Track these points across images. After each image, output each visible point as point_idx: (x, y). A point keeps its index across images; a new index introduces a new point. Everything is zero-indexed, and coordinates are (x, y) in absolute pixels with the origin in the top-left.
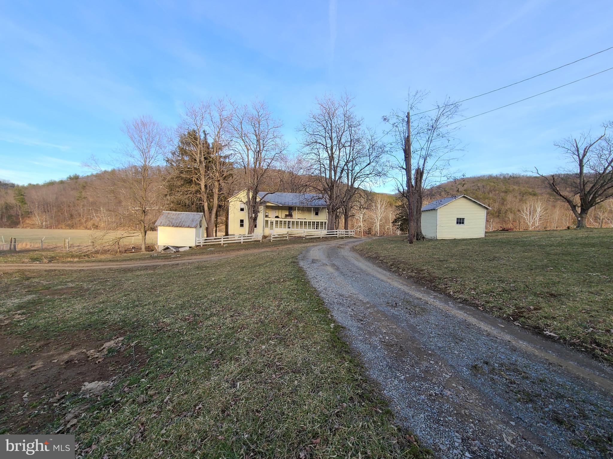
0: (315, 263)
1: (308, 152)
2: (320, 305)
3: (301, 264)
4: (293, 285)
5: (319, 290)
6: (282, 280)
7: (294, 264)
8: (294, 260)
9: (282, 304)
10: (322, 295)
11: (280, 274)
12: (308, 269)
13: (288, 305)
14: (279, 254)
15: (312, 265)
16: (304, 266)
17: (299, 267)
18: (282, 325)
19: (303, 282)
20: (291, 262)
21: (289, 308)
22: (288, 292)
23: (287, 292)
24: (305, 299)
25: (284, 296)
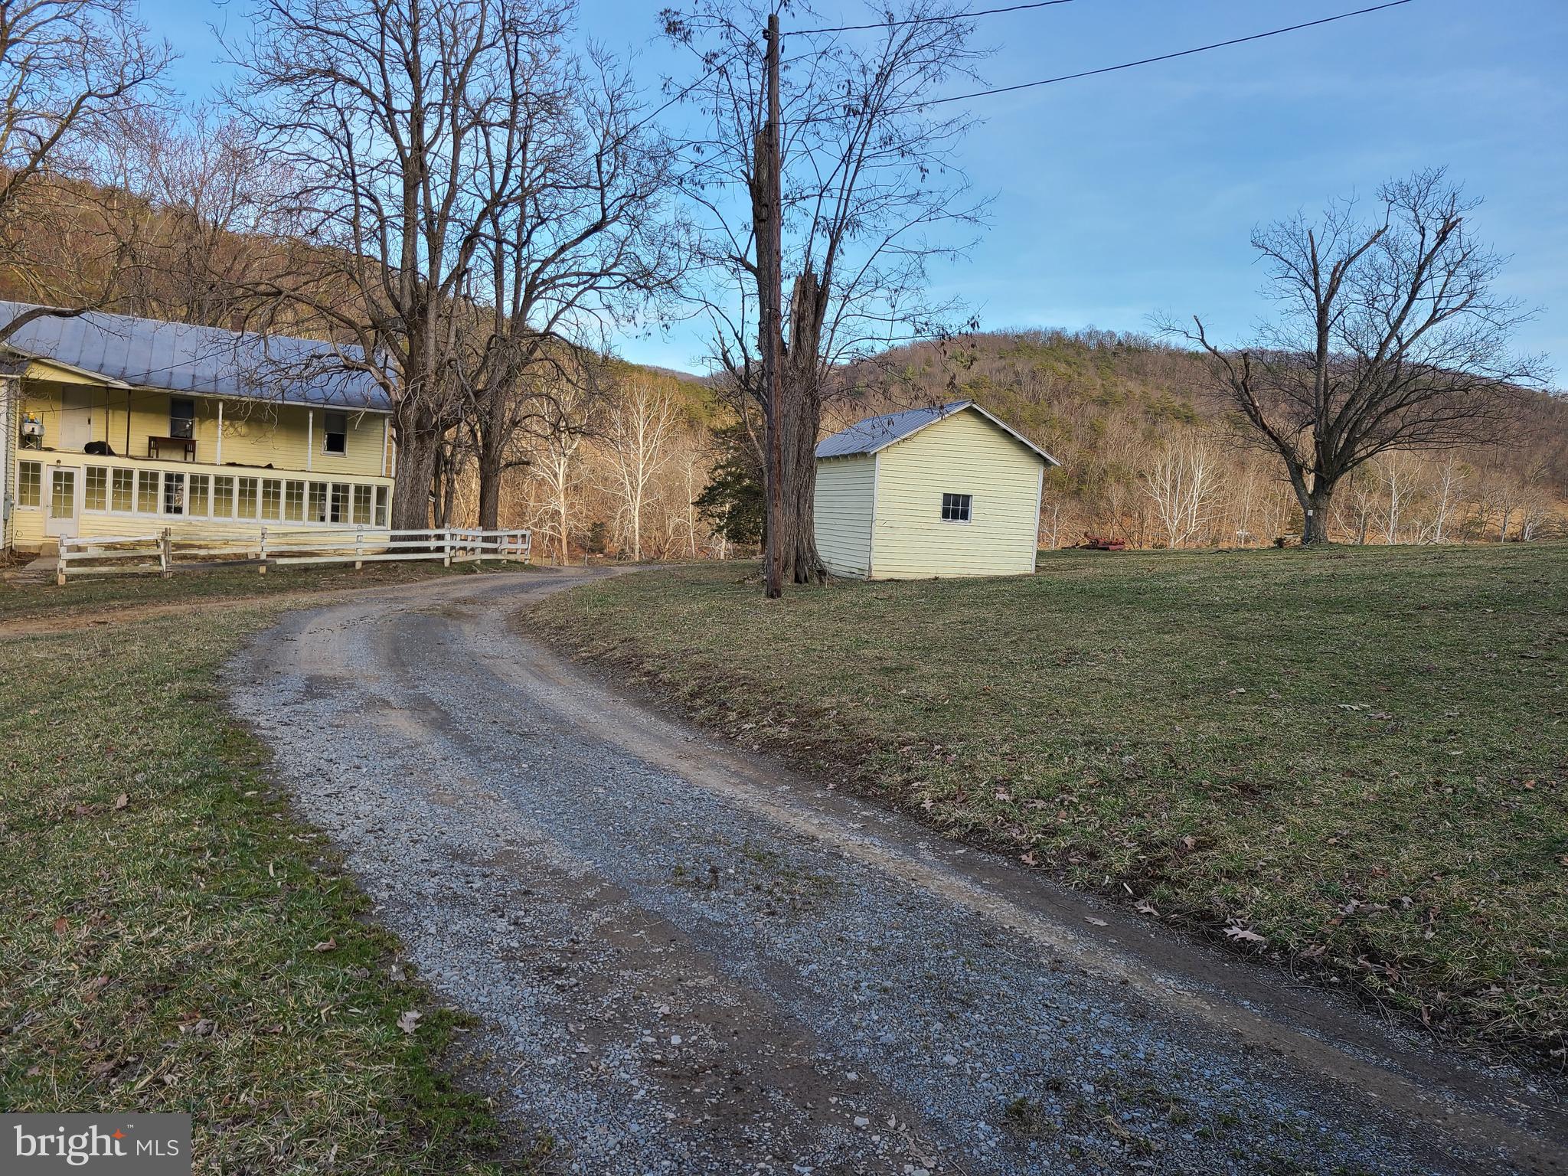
0: (322, 696)
1: (284, 116)
2: (346, 918)
3: (245, 703)
4: (188, 822)
5: (343, 836)
6: (122, 800)
7: (201, 707)
8: (197, 685)
9: (115, 936)
10: (358, 863)
11: (112, 766)
12: (281, 731)
13: (158, 942)
14: (104, 653)
15: (308, 705)
16: (259, 712)
17: (231, 722)
18: (109, 1058)
19: (250, 800)
20: (184, 697)
21: (163, 958)
22: (159, 868)
23: (150, 864)
24: (259, 898)
25: (134, 890)
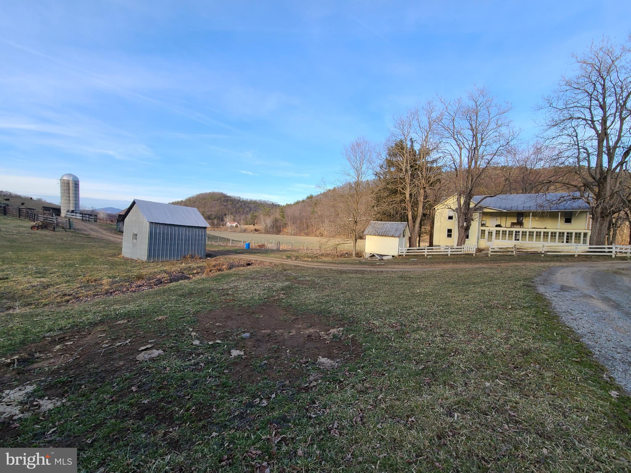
0: (566, 291)
2: (583, 355)
3: (541, 289)
4: (528, 316)
5: (579, 331)
6: (510, 307)
7: (529, 289)
8: (527, 283)
9: (512, 337)
10: (585, 340)
11: (507, 299)
12: (553, 298)
13: (523, 342)
14: (501, 273)
15: (562, 293)
16: (546, 292)
17: (538, 293)
18: (513, 364)
19: (546, 315)
20: (523, 285)
21: (525, 346)
22: (521, 325)
23: (519, 323)
24: (553, 340)
25: (515, 328)
